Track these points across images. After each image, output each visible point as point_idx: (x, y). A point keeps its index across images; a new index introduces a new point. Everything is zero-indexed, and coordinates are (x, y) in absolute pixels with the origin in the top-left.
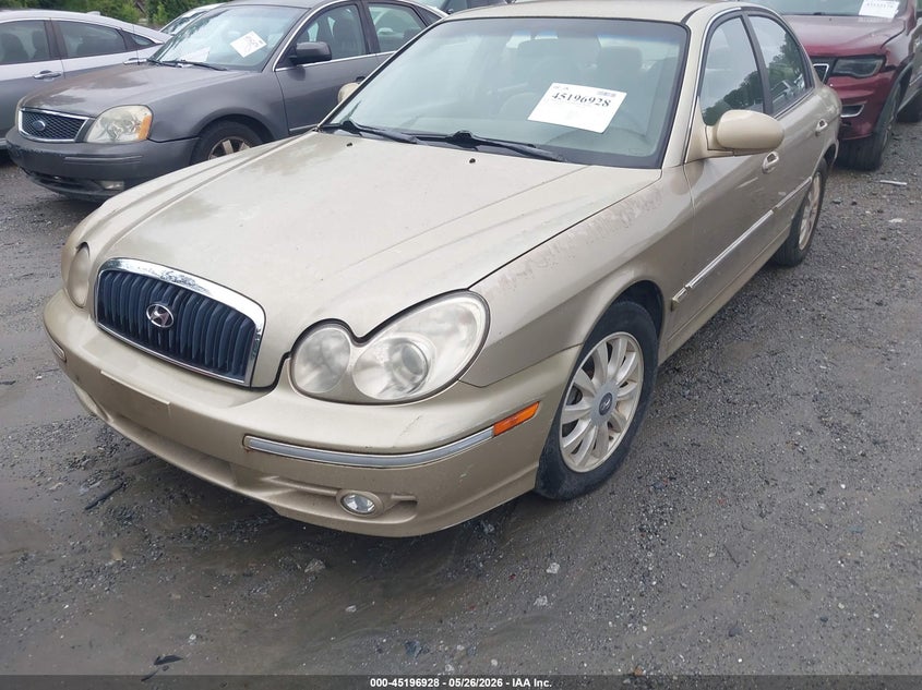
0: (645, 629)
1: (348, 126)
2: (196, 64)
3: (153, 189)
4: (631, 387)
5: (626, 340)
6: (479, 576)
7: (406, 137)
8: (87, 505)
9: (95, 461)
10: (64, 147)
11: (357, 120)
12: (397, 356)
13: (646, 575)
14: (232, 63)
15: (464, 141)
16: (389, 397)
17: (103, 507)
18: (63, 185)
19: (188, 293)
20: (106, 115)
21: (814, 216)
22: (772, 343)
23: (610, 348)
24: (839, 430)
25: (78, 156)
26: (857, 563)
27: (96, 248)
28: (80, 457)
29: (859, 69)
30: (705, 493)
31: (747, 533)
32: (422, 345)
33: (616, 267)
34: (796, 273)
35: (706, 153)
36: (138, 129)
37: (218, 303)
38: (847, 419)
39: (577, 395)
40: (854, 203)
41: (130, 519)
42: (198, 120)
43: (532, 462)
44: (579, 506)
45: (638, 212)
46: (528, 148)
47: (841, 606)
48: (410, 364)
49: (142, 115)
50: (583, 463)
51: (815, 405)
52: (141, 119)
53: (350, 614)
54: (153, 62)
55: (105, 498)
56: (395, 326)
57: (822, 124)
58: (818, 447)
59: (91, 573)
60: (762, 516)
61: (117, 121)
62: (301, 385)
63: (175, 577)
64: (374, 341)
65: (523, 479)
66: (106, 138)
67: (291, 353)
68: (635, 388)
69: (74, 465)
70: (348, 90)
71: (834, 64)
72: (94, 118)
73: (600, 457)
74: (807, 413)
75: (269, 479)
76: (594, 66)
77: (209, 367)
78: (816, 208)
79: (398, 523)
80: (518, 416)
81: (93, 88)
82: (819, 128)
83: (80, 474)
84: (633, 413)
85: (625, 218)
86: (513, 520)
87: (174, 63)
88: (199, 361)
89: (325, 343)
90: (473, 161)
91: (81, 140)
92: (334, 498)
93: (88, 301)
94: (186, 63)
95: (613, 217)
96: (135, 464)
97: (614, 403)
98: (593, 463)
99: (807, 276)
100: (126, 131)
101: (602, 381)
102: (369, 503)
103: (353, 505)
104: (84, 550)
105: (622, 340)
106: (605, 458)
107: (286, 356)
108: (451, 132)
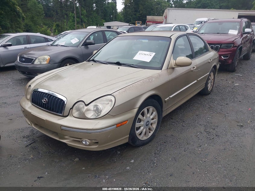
0: (151, 174)
1: (93, 60)
2: (62, 46)
3: (47, 74)
4: (155, 120)
5: (152, 108)
6: (114, 163)
7: (105, 63)
8: (26, 146)
9: (29, 136)
10: (29, 65)
11: (96, 59)
12: (95, 108)
13: (154, 163)
14: (71, 45)
15: (118, 64)
16: (92, 118)
17: (30, 146)
18: (28, 74)
19: (54, 96)
20: (39, 57)
21: (213, 83)
22: (197, 113)
23: (148, 110)
24: (209, 133)
25: (32, 67)
26: (205, 161)
27: (33, 87)
28: (25, 136)
29: (227, 47)
30: (172, 146)
31: (180, 155)
32: (100, 106)
33: (147, 91)
34: (208, 97)
35: (174, 67)
36: (47, 61)
37: (60, 99)
38: (212, 130)
39: (140, 121)
40: (227, 80)
41: (36, 149)
42: (61, 59)
43: (127, 135)
44: (141, 148)
45: (154, 79)
46: (132, 65)
47: (198, 170)
48: (97, 110)
49: (48, 57)
50: (143, 138)
51: (204, 127)
52: (47, 59)
53: (83, 169)
54: (52, 45)
55: (30, 144)
56: (94, 102)
57: (210, 60)
58: (202, 137)
59: (25, 160)
60: (185, 151)
61: (42, 59)
62: (73, 115)
63: (44, 161)
64: (90, 105)
65: (124, 139)
66: (39, 63)
67: (72, 108)
68: (156, 120)
69: (24, 137)
70: (95, 52)
71: (221, 46)
72: (36, 58)
73: (147, 137)
74: (202, 129)
75: (66, 137)
76: (157, 46)
77: (54, 112)
78: (213, 81)
79: (94, 148)
80: (123, 123)
81: (37, 51)
82: (209, 61)
83: (25, 139)
84: (156, 127)
85: (150, 81)
86: (125, 151)
87: (57, 45)
88: (53, 111)
89: (80, 106)
90: (119, 68)
91: (33, 63)
92: (80, 141)
93: (30, 98)
94: (59, 45)
95: (147, 80)
96: (38, 137)
97: (150, 124)
98: (145, 138)
99: (210, 98)
100: (44, 61)
101: (146, 118)
102: (88, 142)
103: (84, 143)
104: (24, 155)
105: (151, 108)
106: (148, 137)
107: (71, 109)
108: (116, 62)
